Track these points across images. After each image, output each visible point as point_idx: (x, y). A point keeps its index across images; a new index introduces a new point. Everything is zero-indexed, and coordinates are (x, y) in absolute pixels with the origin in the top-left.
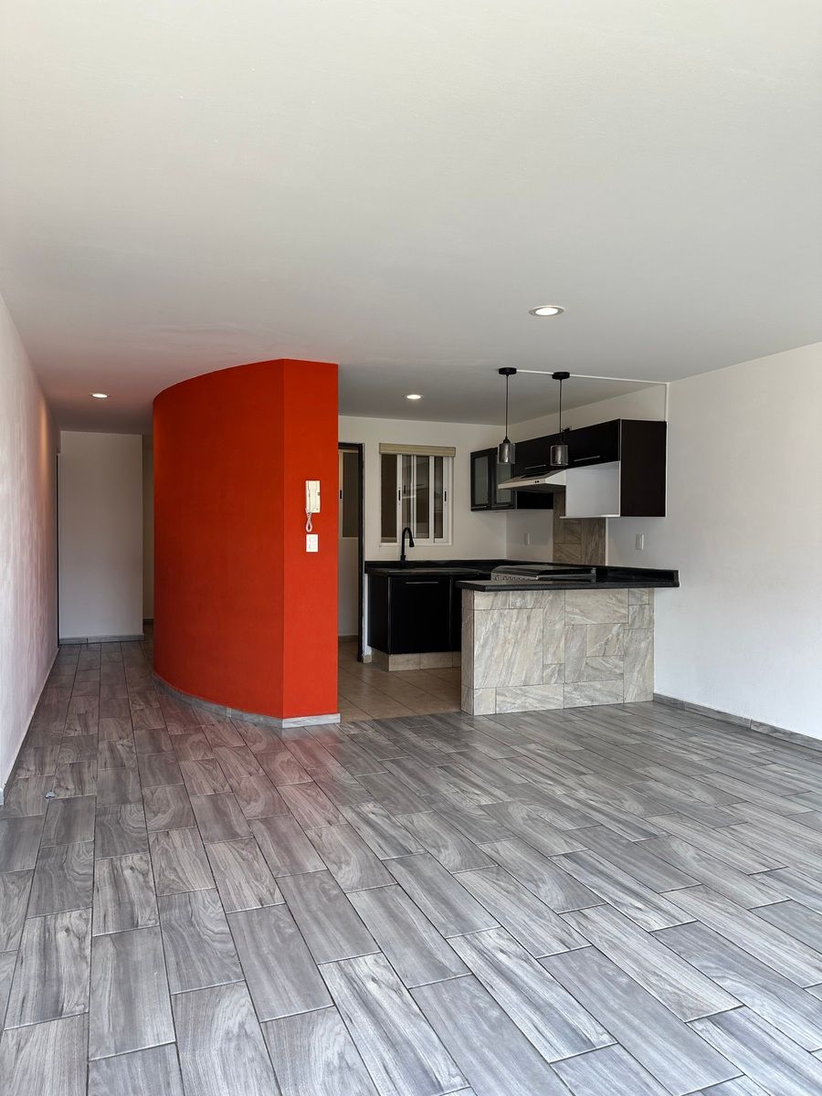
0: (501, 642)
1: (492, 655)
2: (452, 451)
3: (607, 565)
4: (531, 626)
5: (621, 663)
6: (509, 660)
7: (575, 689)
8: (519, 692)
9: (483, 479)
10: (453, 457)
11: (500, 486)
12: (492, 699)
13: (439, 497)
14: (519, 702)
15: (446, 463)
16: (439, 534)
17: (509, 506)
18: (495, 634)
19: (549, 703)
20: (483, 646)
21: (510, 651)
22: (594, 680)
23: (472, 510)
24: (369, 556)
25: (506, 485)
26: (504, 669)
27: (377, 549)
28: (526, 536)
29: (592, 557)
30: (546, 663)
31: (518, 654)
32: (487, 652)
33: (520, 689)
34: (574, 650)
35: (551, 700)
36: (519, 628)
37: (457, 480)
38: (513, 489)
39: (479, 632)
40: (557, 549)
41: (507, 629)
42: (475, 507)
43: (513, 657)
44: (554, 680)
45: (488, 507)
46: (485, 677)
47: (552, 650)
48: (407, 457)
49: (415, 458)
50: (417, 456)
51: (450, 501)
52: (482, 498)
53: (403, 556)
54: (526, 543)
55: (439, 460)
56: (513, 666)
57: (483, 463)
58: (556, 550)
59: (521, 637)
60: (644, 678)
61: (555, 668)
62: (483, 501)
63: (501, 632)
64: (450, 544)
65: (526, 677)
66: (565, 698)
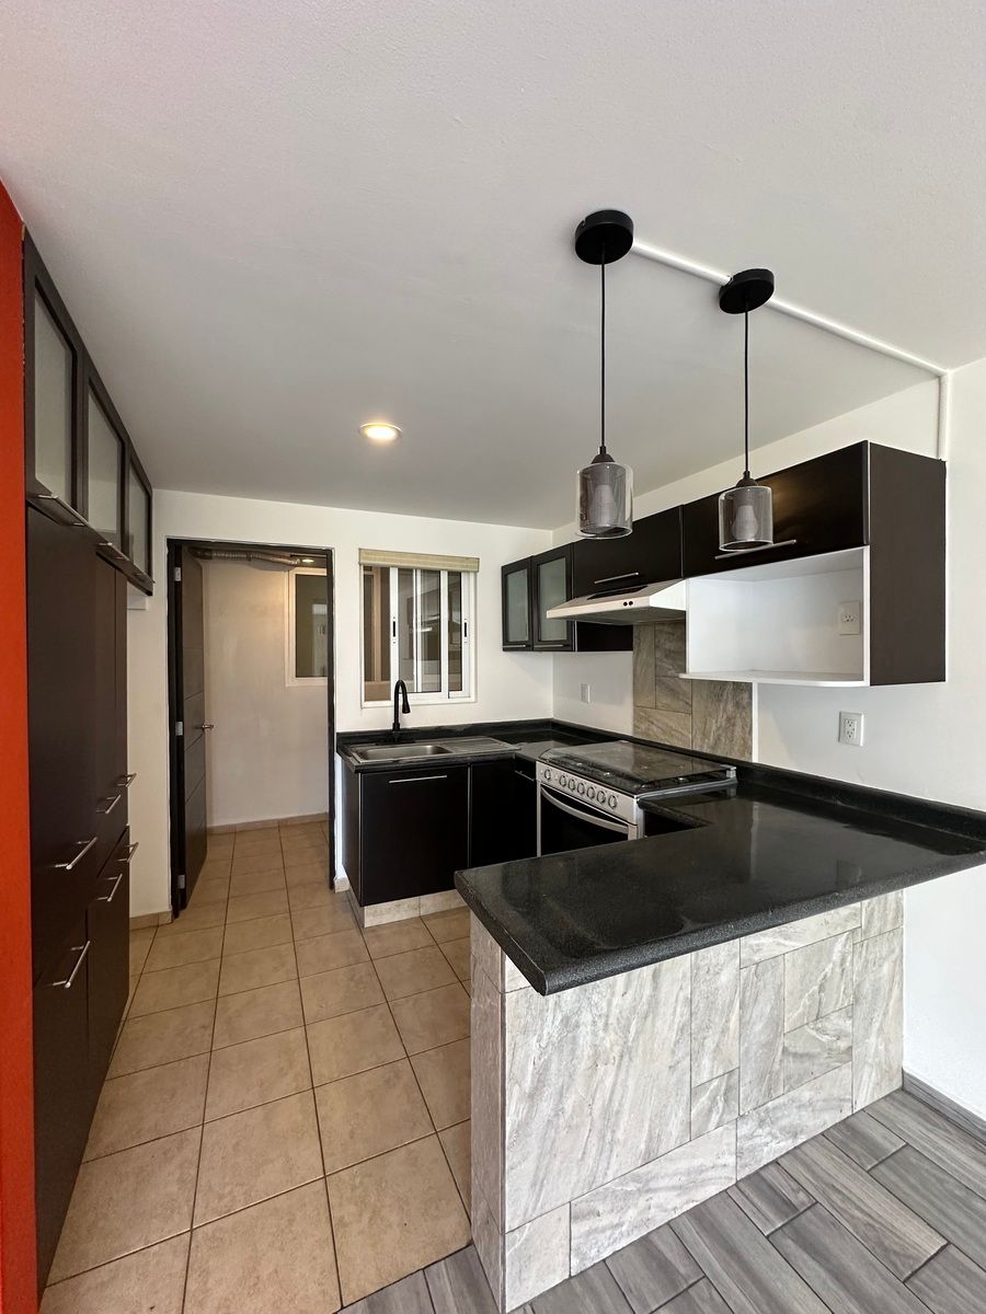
0: (583, 1065)
1: (558, 1111)
2: (474, 565)
3: (755, 759)
4: (662, 996)
5: (849, 1022)
6: (606, 1109)
7: (761, 1123)
8: (631, 1187)
9: (520, 603)
10: (476, 573)
11: (551, 614)
12: (559, 1240)
13: (456, 629)
14: (631, 1214)
15: (467, 583)
16: (456, 686)
17: (566, 647)
18: (567, 1049)
19: (704, 1183)
20: (533, 1096)
21: (609, 1082)
22: (800, 1082)
23: (504, 650)
24: (343, 725)
25: (561, 612)
26: (594, 1139)
27: (358, 713)
28: (583, 688)
29: (718, 739)
30: (697, 1081)
31: (631, 1083)
32: (546, 1107)
33: (637, 1179)
34: (758, 1027)
35: (711, 1174)
36: (634, 1009)
37: (482, 606)
38: (569, 621)
39: (520, 1054)
40: (640, 714)
41: (600, 1024)
42: (509, 645)
43: (617, 1097)
44: (715, 1118)
45: (529, 647)
46: (538, 1183)
47: (710, 1044)
48: (406, 574)
49: (419, 573)
50: (424, 571)
51: (472, 636)
52: (520, 633)
53: (396, 724)
54: (583, 698)
55: (455, 578)
56: (616, 1124)
57: (519, 581)
58: (637, 718)
59: (638, 1033)
60: (887, 1042)
61: (718, 1088)
62: (523, 638)
63: (584, 1037)
64: (473, 699)
65: (650, 1138)
66: (739, 1154)
